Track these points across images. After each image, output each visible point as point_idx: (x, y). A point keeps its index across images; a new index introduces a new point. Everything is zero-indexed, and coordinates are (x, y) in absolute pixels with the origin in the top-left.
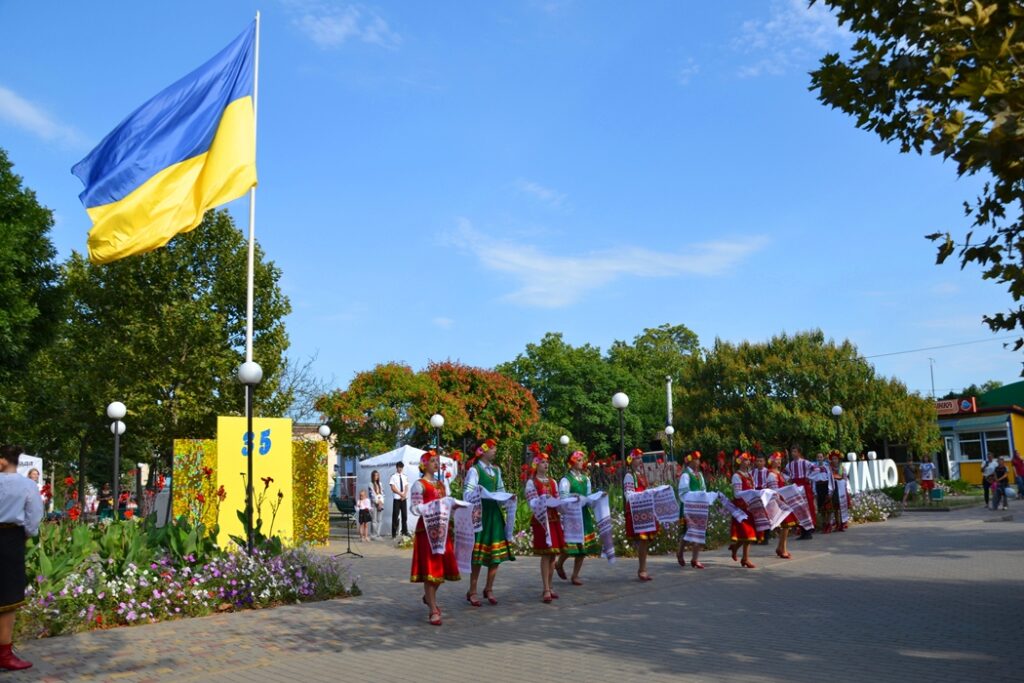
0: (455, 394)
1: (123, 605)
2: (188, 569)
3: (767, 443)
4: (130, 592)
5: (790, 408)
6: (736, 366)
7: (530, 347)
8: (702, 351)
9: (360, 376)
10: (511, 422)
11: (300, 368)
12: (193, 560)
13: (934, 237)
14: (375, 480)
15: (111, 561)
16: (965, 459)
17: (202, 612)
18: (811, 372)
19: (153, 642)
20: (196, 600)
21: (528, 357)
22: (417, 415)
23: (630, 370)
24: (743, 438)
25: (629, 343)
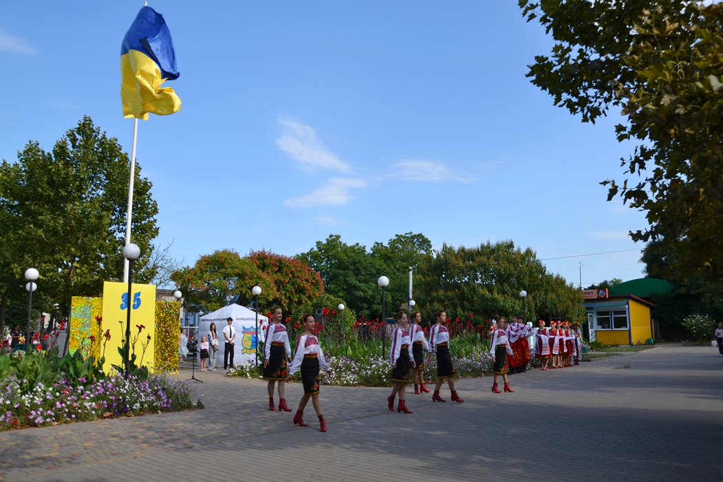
0: (268, 273)
1: (33, 412)
2: (82, 387)
3: (475, 314)
4: (39, 403)
5: (491, 291)
6: (457, 262)
7: (318, 243)
8: (433, 252)
9: (203, 258)
10: (304, 294)
11: (161, 250)
12: (85, 381)
13: (605, 183)
14: (213, 328)
15: (25, 381)
16: (600, 328)
17: (91, 418)
18: (505, 268)
19: (56, 439)
20: (87, 410)
21: (317, 250)
22: (242, 286)
23: (385, 262)
24: (460, 310)
25: (386, 244)
